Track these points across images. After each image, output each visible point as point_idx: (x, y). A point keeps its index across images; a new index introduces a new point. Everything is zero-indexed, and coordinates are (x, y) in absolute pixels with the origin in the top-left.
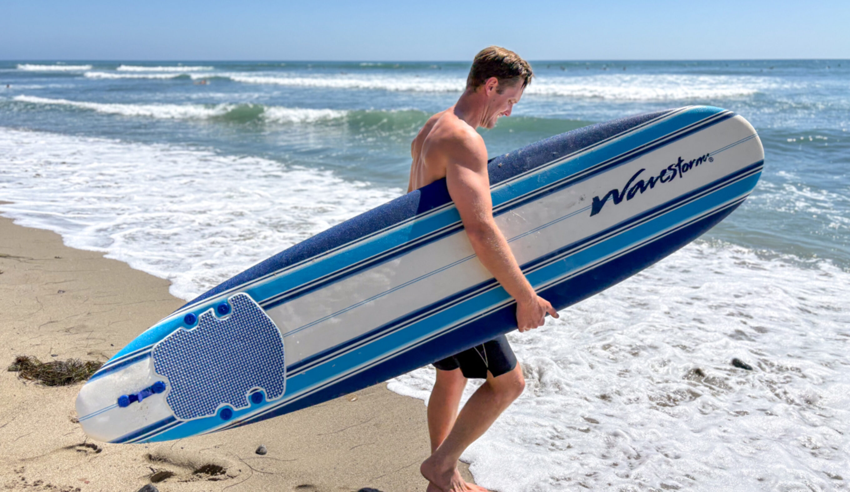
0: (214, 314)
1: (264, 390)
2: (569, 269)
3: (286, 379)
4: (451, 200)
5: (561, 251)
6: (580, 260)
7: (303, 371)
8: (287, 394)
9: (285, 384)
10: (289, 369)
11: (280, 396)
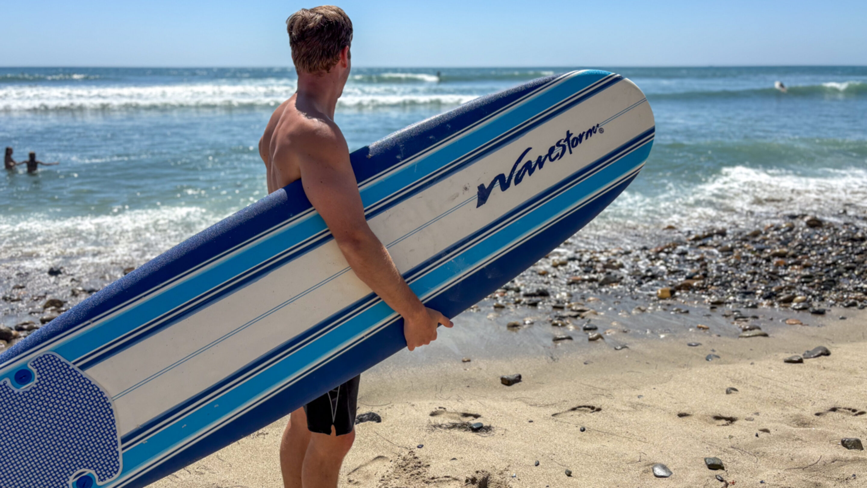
0: (9, 383)
1: (93, 472)
2: (459, 271)
3: (121, 453)
4: (310, 205)
5: (448, 251)
6: (470, 258)
7: (144, 440)
8: (124, 472)
9: (120, 460)
10: (124, 440)
11: (116, 476)
